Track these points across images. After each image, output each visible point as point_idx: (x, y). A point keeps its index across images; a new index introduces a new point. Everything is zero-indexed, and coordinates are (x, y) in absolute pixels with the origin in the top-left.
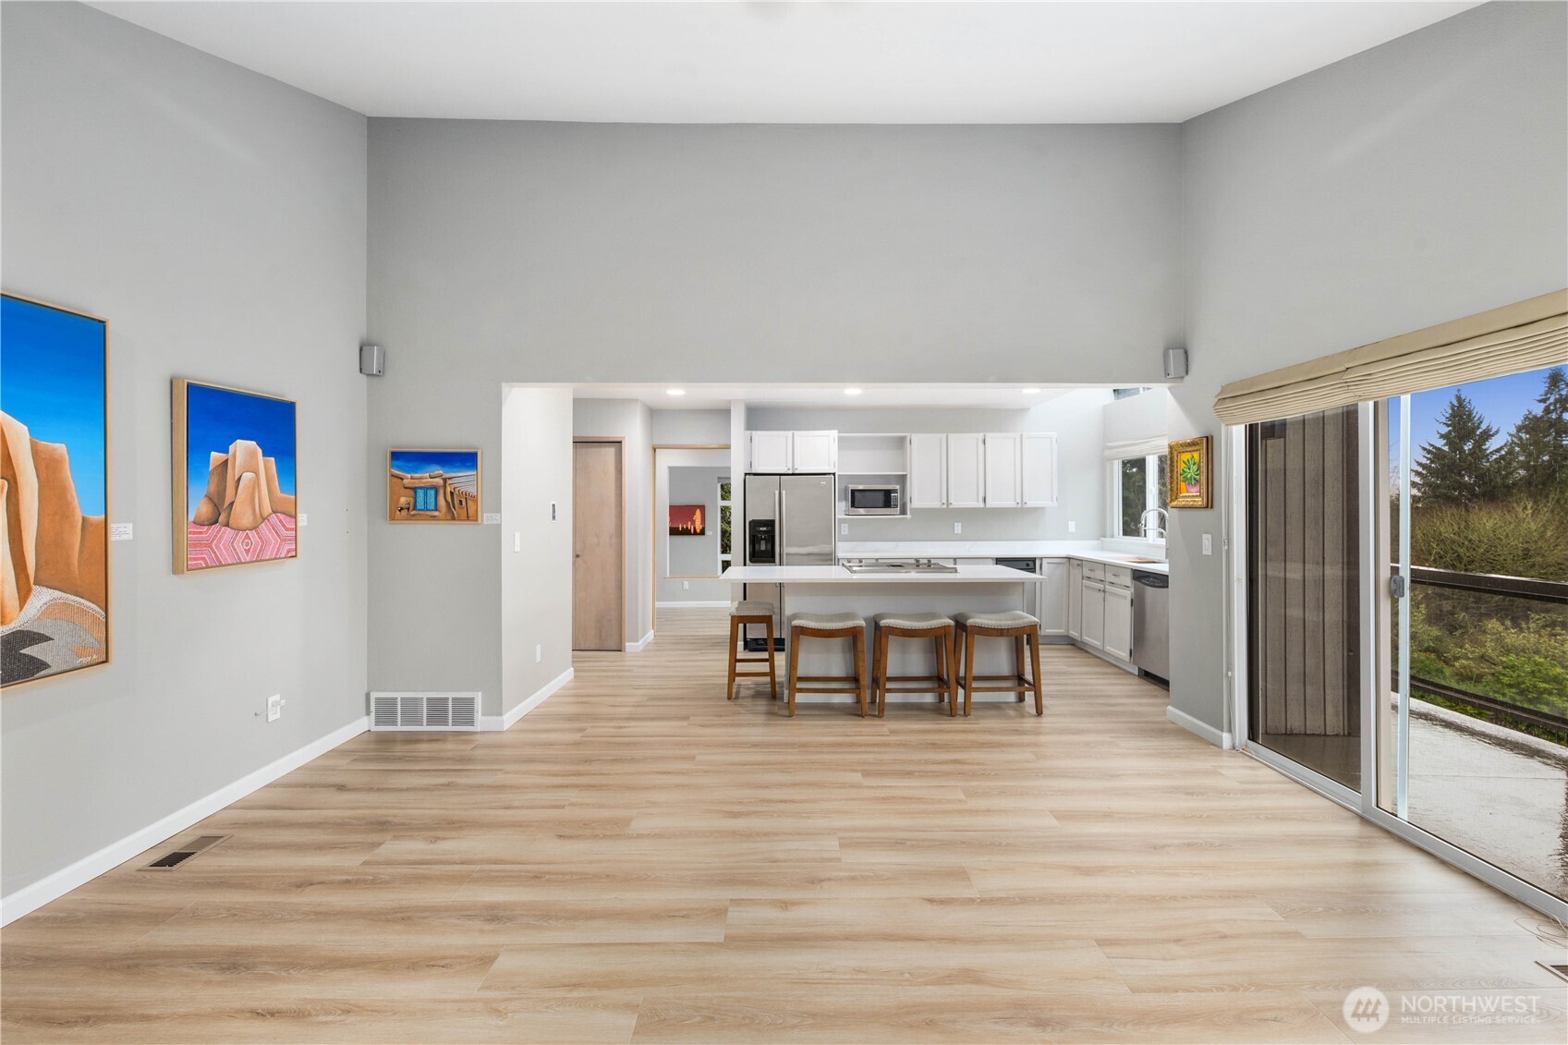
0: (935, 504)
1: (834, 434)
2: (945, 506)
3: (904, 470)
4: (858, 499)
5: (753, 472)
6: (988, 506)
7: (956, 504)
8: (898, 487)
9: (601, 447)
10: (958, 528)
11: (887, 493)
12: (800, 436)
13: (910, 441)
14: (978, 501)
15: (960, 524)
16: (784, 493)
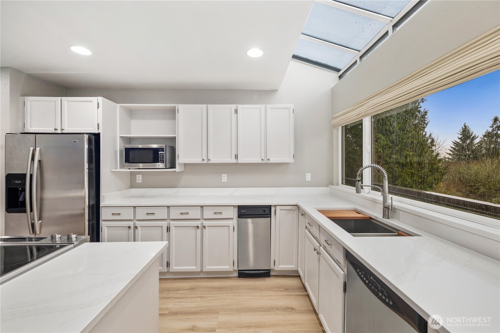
0: (198, 160)
1: (99, 99)
2: (205, 162)
3: (175, 135)
5: (26, 131)
6: (239, 162)
10: (225, 178)
11: (155, 152)
12: (68, 101)
13: (178, 111)
14: (231, 158)
15: (226, 175)
16: (38, 149)
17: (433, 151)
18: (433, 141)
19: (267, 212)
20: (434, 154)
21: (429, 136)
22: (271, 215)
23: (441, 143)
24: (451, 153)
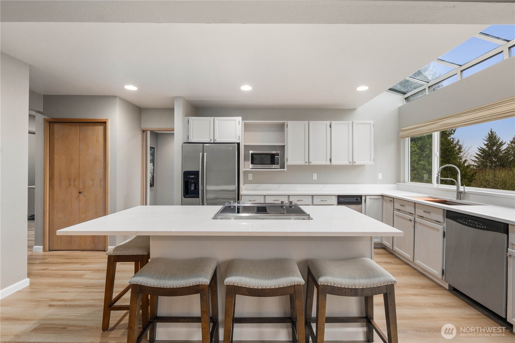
0: (302, 163)
1: (239, 119)
2: (307, 164)
3: (284, 143)
4: (256, 159)
5: (189, 141)
6: (333, 164)
7: (313, 162)
8: (279, 152)
9: (95, 125)
10: (315, 177)
11: (273, 156)
12: (218, 120)
13: (287, 126)
14: (326, 161)
15: (316, 174)
16: (205, 154)
17: (461, 159)
18: (460, 148)
19: (359, 200)
20: (463, 159)
21: (457, 143)
22: (362, 202)
23: (467, 149)
24: (476, 160)
